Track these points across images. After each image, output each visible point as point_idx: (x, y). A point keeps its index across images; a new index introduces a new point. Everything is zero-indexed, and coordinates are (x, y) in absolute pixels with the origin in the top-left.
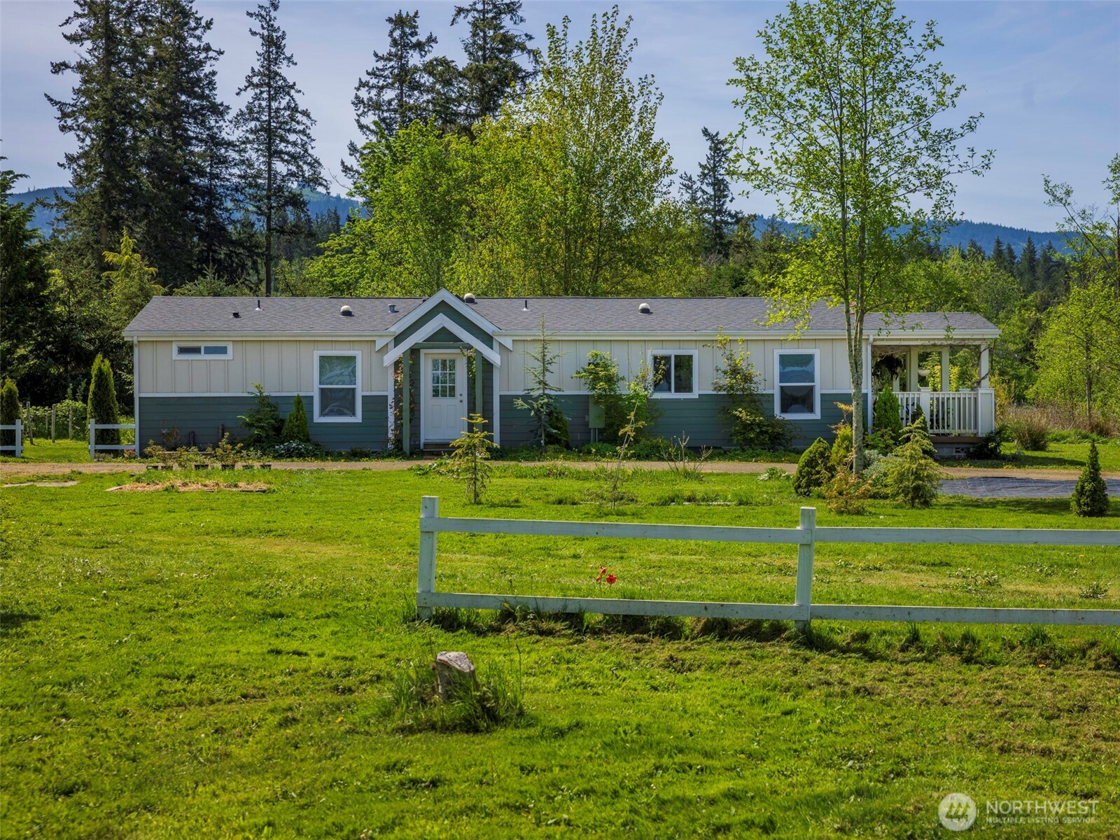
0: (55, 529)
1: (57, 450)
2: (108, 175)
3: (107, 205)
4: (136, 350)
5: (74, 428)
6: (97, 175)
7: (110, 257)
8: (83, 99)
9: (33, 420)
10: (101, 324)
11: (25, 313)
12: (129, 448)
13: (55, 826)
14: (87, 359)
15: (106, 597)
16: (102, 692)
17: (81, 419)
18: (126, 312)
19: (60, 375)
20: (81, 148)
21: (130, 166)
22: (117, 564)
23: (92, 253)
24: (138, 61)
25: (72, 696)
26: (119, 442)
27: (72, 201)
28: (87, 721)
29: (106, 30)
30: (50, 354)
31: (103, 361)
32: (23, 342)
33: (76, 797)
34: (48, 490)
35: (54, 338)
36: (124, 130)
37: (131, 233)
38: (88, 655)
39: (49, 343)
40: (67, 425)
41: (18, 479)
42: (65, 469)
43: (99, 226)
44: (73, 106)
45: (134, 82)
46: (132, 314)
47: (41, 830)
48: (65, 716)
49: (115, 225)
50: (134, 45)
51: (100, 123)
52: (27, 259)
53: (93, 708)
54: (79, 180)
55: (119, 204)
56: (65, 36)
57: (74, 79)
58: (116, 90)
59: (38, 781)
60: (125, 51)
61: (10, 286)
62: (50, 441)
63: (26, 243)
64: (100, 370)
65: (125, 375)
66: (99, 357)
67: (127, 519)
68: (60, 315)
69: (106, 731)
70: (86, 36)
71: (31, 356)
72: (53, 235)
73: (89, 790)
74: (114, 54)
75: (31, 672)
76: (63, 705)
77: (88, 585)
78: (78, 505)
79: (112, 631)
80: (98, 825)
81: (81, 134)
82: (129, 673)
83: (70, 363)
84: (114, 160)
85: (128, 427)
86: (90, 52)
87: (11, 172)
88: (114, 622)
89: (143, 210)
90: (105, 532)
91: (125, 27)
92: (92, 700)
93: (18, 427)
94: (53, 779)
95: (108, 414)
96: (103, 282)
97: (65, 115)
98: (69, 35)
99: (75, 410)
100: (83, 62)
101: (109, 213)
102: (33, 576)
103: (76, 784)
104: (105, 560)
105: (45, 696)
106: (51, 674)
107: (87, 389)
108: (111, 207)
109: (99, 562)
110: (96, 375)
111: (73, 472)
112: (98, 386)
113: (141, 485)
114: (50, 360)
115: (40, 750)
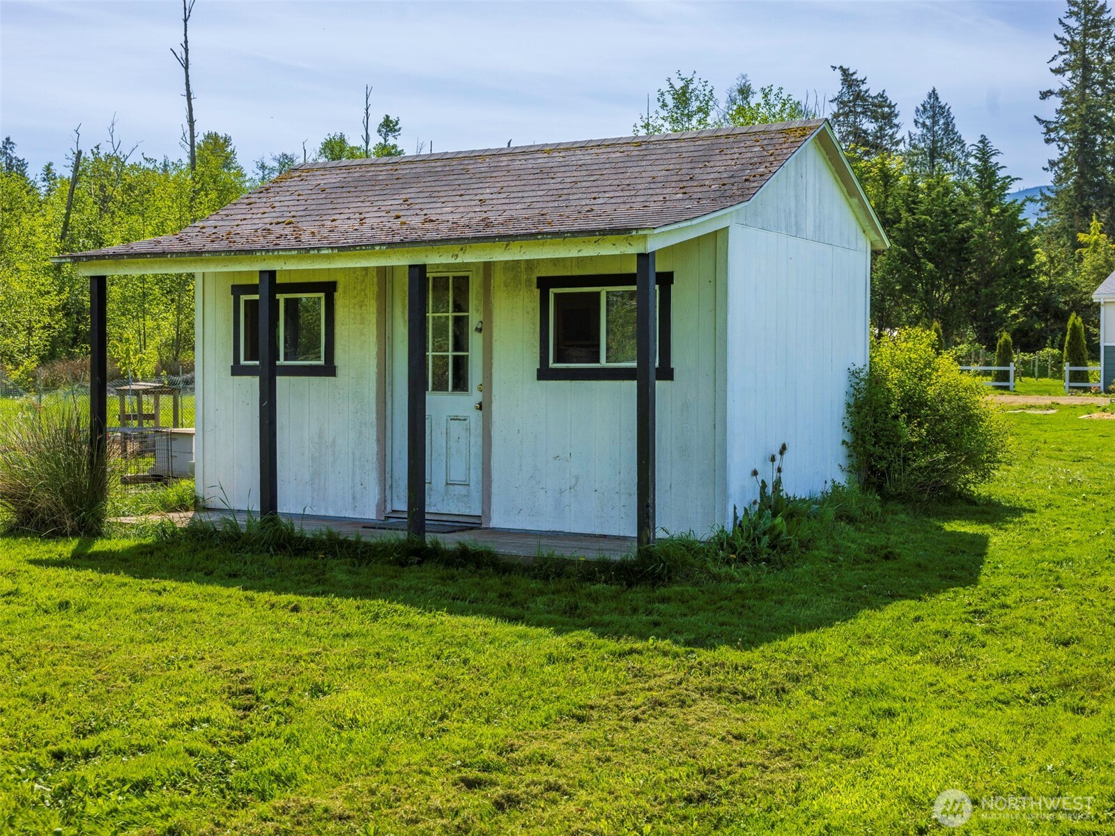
0: (1042, 446)
1: (1039, 386)
2: (1082, 174)
3: (1079, 197)
4: (1102, 309)
5: (1052, 370)
6: (1073, 175)
7: (1082, 237)
8: (1063, 117)
9: (1022, 363)
10: (1074, 290)
11: (1018, 283)
12: (1095, 385)
13: (1057, 667)
14: (1062, 317)
15: (1085, 499)
16: (1086, 571)
17: (1058, 362)
18: (1094, 279)
19: (1042, 329)
20: (1061, 154)
21: (1099, 166)
22: (1092, 474)
23: (1067, 236)
24: (1107, 83)
25: (1064, 572)
26: (1087, 381)
27: (1053, 196)
28: (1076, 591)
29: (1083, 62)
30: (1035, 312)
31: (1076, 318)
32: (1015, 304)
33: (1072, 647)
34: (1035, 416)
35: (1038, 301)
36: (1094, 138)
37: (1099, 217)
38: (1074, 542)
39: (1034, 305)
40: (1047, 368)
41: (1013, 407)
42: (1047, 400)
43: (1073, 214)
44: (1055, 123)
45: (1104, 100)
46: (1099, 281)
47: (1047, 668)
48: (1060, 586)
49: (1086, 213)
50: (1105, 71)
51: (1076, 134)
52: (1019, 242)
53: (1081, 582)
54: (1059, 180)
55: (1089, 196)
56: (1052, 70)
57: (1057, 102)
58: (1089, 108)
59: (1043, 633)
60: (1097, 76)
61: (1006, 262)
62: (1034, 379)
63: (1018, 230)
64: (1074, 324)
65: (1092, 329)
66: (1074, 315)
67: (1097, 440)
68: (1043, 283)
69: (1092, 601)
70: (1067, 68)
71: (1021, 315)
72: (1037, 222)
73: (1081, 644)
74: (1089, 79)
75: (1032, 551)
76: (1057, 578)
77: (1070, 489)
78: (1058, 429)
79: (1091, 526)
80: (1091, 670)
81: (1061, 144)
82: (1106, 559)
83: (1049, 320)
84: (1086, 162)
85: (1096, 369)
86: (1070, 80)
87: (1009, 177)
88: (1092, 519)
89: (1108, 199)
90: (1080, 449)
91: (1098, 58)
92: (1079, 576)
93: (1012, 368)
94: (1054, 632)
95: (1079, 359)
96: (1076, 257)
97: (1049, 130)
98: (1054, 68)
99: (1053, 356)
100: (1064, 88)
101: (1081, 203)
102: (1029, 480)
103: (1071, 638)
104: (1082, 471)
105: (1044, 570)
106: (1047, 554)
107: (1063, 340)
108: (1083, 199)
109: (1078, 472)
110: (1071, 329)
111: (1053, 403)
112: (1072, 337)
113: (1106, 414)
114: (1035, 317)
115: (1043, 610)
